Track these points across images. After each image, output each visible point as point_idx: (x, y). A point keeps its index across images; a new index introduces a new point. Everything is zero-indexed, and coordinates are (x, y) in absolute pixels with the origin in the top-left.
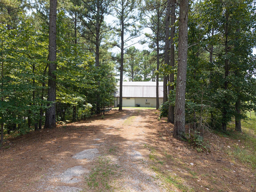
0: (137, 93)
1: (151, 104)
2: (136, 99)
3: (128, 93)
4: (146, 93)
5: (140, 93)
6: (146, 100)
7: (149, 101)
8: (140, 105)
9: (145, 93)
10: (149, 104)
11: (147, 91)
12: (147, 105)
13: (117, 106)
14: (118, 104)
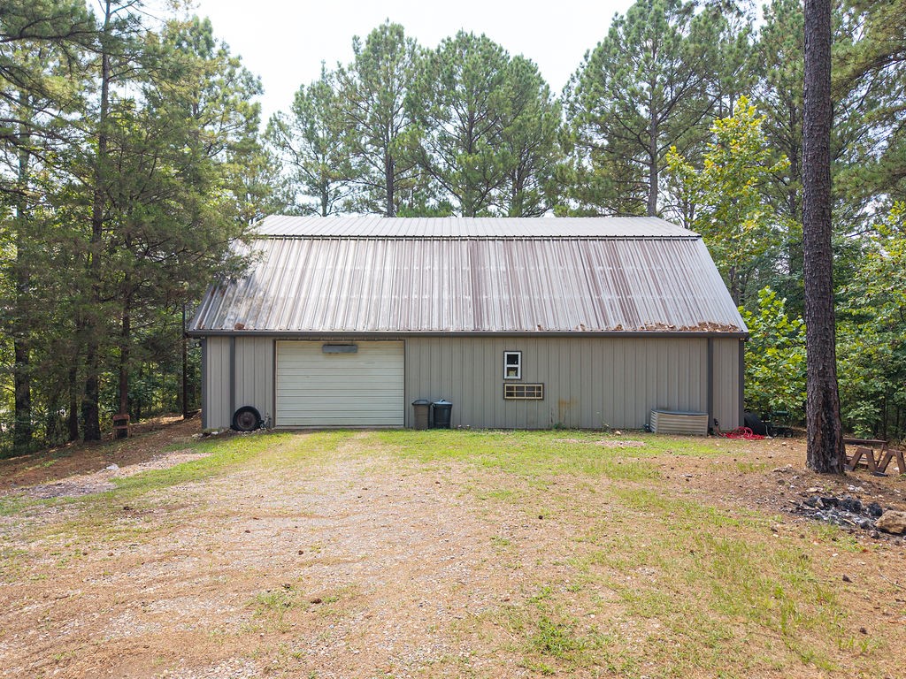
0: (420, 301)
1: (552, 394)
2: (413, 348)
3: (344, 296)
4: (506, 297)
5: (446, 296)
6: (512, 359)
7: (534, 367)
8: (455, 411)
9: (495, 295)
10: (537, 392)
11: (511, 273)
12: (520, 408)
13: (227, 423)
14: (238, 407)
